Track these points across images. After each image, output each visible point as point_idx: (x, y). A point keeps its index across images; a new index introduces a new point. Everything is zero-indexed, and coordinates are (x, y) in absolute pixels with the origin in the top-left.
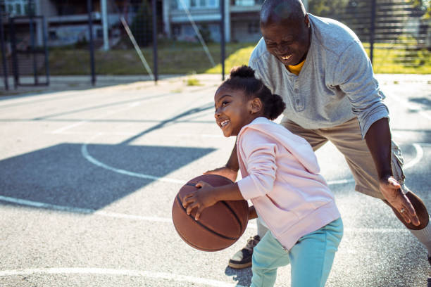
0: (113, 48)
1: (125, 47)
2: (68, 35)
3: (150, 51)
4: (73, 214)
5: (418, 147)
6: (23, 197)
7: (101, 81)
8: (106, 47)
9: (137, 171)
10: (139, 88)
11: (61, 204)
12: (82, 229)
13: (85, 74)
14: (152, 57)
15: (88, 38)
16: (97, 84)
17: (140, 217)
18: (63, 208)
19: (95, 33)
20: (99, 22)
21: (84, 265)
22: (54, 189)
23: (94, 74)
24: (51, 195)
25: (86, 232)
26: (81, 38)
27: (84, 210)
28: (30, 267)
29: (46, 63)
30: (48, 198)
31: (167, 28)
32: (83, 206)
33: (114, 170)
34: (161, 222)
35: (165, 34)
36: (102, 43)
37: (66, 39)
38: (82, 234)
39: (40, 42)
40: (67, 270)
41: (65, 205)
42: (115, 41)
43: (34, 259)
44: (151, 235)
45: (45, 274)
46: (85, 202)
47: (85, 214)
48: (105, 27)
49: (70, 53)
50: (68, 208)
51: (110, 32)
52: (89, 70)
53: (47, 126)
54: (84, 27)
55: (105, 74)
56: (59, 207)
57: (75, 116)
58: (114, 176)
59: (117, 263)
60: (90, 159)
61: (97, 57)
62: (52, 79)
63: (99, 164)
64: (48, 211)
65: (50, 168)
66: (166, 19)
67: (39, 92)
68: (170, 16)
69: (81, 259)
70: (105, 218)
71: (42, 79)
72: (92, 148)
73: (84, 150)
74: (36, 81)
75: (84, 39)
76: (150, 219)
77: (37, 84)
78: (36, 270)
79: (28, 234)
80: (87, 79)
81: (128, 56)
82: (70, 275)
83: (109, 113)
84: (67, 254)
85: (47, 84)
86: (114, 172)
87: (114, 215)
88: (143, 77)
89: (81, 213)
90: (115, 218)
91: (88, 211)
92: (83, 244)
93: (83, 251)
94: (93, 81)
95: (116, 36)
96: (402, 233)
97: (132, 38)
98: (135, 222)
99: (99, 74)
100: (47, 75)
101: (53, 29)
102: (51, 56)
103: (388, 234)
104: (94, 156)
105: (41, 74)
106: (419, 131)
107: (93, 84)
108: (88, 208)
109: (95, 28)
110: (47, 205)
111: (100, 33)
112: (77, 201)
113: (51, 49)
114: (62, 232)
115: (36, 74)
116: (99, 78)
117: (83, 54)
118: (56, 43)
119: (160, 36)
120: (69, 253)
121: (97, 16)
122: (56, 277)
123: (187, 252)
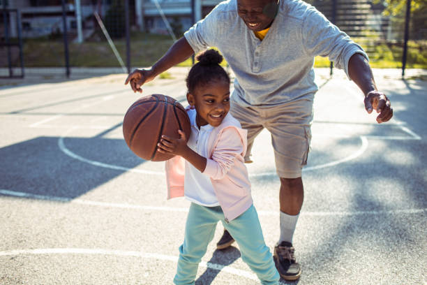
0: (86, 40)
1: (98, 39)
2: (42, 26)
3: (123, 43)
4: (52, 203)
5: (364, 139)
6: (6, 188)
7: (76, 74)
8: (80, 39)
9: (110, 163)
10: (112, 81)
11: (41, 194)
12: (62, 215)
13: (59, 66)
14: (125, 49)
15: (62, 30)
16: (71, 76)
17: (113, 205)
18: (43, 197)
19: (68, 24)
20: (73, 14)
21: (64, 246)
22: (34, 180)
23: (68, 66)
24: (32, 186)
25: (64, 218)
26: (55, 30)
27: (62, 199)
28: (16, 248)
29: (21, 54)
30: (30, 189)
31: (140, 21)
32: (62, 196)
33: (89, 162)
34: (131, 209)
35: (138, 27)
36: (75, 35)
37: (40, 30)
38: (61, 220)
39: (13, 33)
40: (49, 251)
41: (45, 195)
42: (89, 33)
43: (19, 242)
44: (122, 220)
45: (30, 254)
46: (63, 192)
47: (64, 202)
48: (79, 19)
49: (44, 45)
50: (48, 197)
51: (83, 24)
52: (63, 62)
53: (24, 119)
54: (58, 19)
55: (79, 66)
56: (40, 197)
57: (51, 110)
58: (89, 168)
59: (93, 244)
60: (67, 151)
61: (71, 50)
62: (27, 71)
63: (75, 156)
64: (30, 200)
65: (29, 161)
66: (139, 12)
67: (15, 85)
68: (143, 9)
69: (61, 241)
70: (82, 205)
71: (17, 71)
72: (69, 141)
73: (61, 143)
74: (11, 73)
75: (58, 30)
76: (122, 206)
77: (11, 76)
78: (22, 251)
79: (13, 221)
80: (62, 71)
81: (101, 48)
82: (52, 255)
83: (85, 107)
84: (49, 238)
85: (22, 76)
86: (88, 164)
87: (90, 203)
88: (117, 70)
89: (59, 201)
90: (90, 206)
91: (66, 199)
92: (62, 228)
93: (63, 234)
94: (68, 74)
95: (90, 28)
96: (337, 215)
97: (105, 32)
98: (108, 208)
99: (74, 66)
100: (22, 67)
101: (26, 20)
102: (26, 48)
103: (325, 217)
104: (71, 149)
105: (16, 66)
106: (368, 124)
107: (68, 77)
108: (66, 197)
109: (69, 19)
110: (28, 195)
111: (74, 25)
112: (56, 191)
113: (26, 40)
114: (43, 218)
115: (11, 66)
116: (73, 70)
117: (57, 45)
118: (30, 35)
119: (134, 28)
120: (50, 236)
121: (71, 8)
122: (39, 257)
123: (153, 233)
